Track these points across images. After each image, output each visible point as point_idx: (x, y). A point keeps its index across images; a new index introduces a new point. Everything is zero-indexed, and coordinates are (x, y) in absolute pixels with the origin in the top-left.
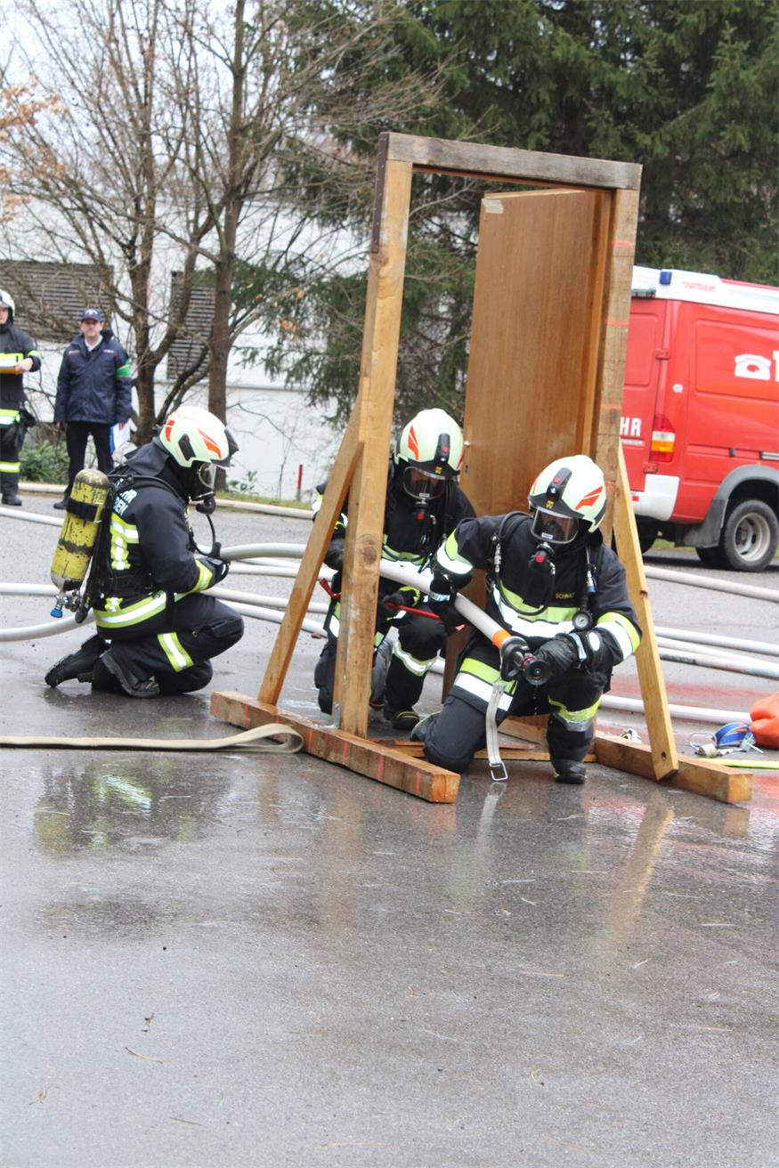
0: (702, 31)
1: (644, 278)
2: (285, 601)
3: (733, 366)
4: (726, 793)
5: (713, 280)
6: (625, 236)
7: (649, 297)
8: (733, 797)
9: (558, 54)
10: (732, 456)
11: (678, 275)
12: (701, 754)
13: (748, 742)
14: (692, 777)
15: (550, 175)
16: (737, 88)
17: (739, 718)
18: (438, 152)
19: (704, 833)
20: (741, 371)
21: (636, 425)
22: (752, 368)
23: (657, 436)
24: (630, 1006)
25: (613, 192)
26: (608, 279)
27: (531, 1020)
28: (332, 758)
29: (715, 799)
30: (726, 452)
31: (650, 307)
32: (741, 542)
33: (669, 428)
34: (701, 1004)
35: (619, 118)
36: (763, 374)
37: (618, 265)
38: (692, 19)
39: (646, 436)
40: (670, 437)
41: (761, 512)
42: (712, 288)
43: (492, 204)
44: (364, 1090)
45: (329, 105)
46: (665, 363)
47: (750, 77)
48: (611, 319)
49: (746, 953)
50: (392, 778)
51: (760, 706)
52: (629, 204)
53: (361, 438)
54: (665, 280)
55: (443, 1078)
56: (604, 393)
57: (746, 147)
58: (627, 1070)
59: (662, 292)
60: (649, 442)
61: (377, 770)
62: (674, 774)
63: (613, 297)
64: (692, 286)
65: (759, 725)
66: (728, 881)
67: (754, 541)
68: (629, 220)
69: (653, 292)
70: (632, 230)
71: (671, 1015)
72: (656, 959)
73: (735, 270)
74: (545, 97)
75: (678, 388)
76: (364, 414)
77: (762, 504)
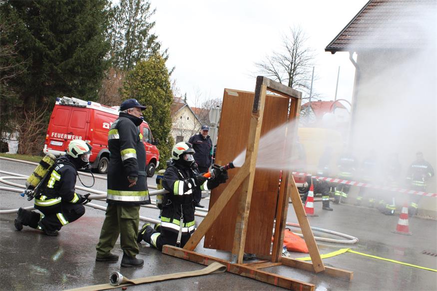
3: (102, 125)
4: (349, 278)
5: (99, 104)
7: (85, 107)
8: (351, 279)
10: (101, 146)
11: (93, 103)
14: (331, 273)
20: (104, 127)
22: (106, 126)
25: (296, 99)
30: (100, 145)
31: (85, 110)
32: (101, 167)
33: (89, 140)
36: (108, 128)
41: (106, 160)
42: (99, 107)
46: (89, 124)
53: (250, 171)
54: (89, 104)
59: (88, 106)
62: (324, 271)
64: (95, 105)
67: (103, 166)
69: (86, 106)
73: (103, 103)
75: (92, 130)
76: (251, 163)
77: (106, 158)
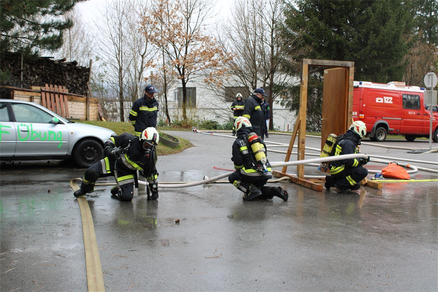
0: (366, 32)
1: (356, 83)
2: (287, 152)
3: (376, 100)
4: (377, 187)
5: (370, 83)
6: (352, 76)
7: (358, 87)
8: (379, 188)
9: (337, 39)
10: (376, 118)
11: (363, 82)
12: (372, 179)
13: (381, 177)
14: (370, 184)
15: (336, 65)
16: (374, 44)
17: (380, 171)
18: (313, 62)
19: (372, 195)
20: (377, 101)
21: (356, 113)
22: (379, 100)
23: (360, 115)
24: (359, 230)
25: (349, 68)
26: (348, 85)
27: (340, 233)
28: (297, 183)
29: (375, 188)
31: (357, 89)
32: (379, 136)
33: (363, 114)
34: (373, 229)
35: (350, 51)
36: (382, 101)
37: (350, 82)
38: (364, 30)
39: (358, 115)
40: (363, 115)
41: (383, 130)
42: (370, 85)
43: (326, 71)
44: (306, 247)
45: (291, 52)
46: (361, 100)
47: (376, 41)
48: (349, 93)
49: (382, 219)
50: (309, 186)
51: (383, 169)
52: (352, 70)
53: (300, 119)
54: (361, 84)
55: (322, 245)
56: (349, 108)
57: (377, 55)
58: (358, 242)
59: (360, 86)
60: (359, 117)
61: (306, 185)
62: (366, 184)
63: (350, 89)
64: (366, 84)
65: (383, 173)
66: (378, 205)
67: (382, 135)
68: (352, 73)
70: (353, 75)
71: (367, 232)
72: (364, 220)
73: (375, 81)
74: (335, 48)
75: (364, 105)
76: (301, 115)
77: (383, 128)
